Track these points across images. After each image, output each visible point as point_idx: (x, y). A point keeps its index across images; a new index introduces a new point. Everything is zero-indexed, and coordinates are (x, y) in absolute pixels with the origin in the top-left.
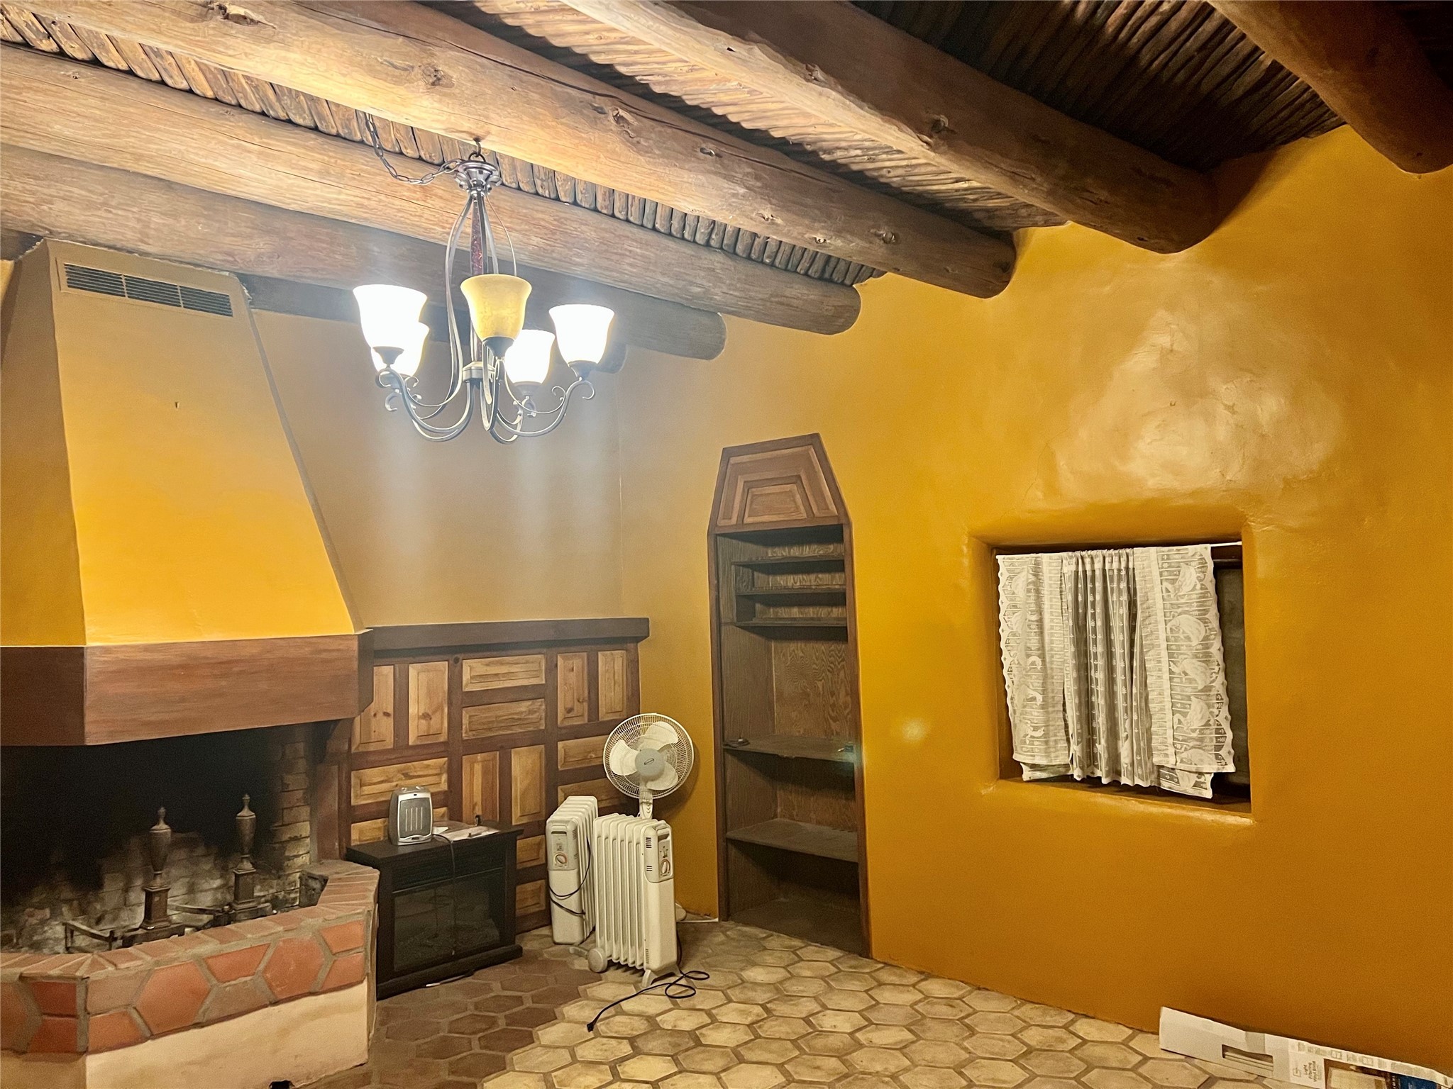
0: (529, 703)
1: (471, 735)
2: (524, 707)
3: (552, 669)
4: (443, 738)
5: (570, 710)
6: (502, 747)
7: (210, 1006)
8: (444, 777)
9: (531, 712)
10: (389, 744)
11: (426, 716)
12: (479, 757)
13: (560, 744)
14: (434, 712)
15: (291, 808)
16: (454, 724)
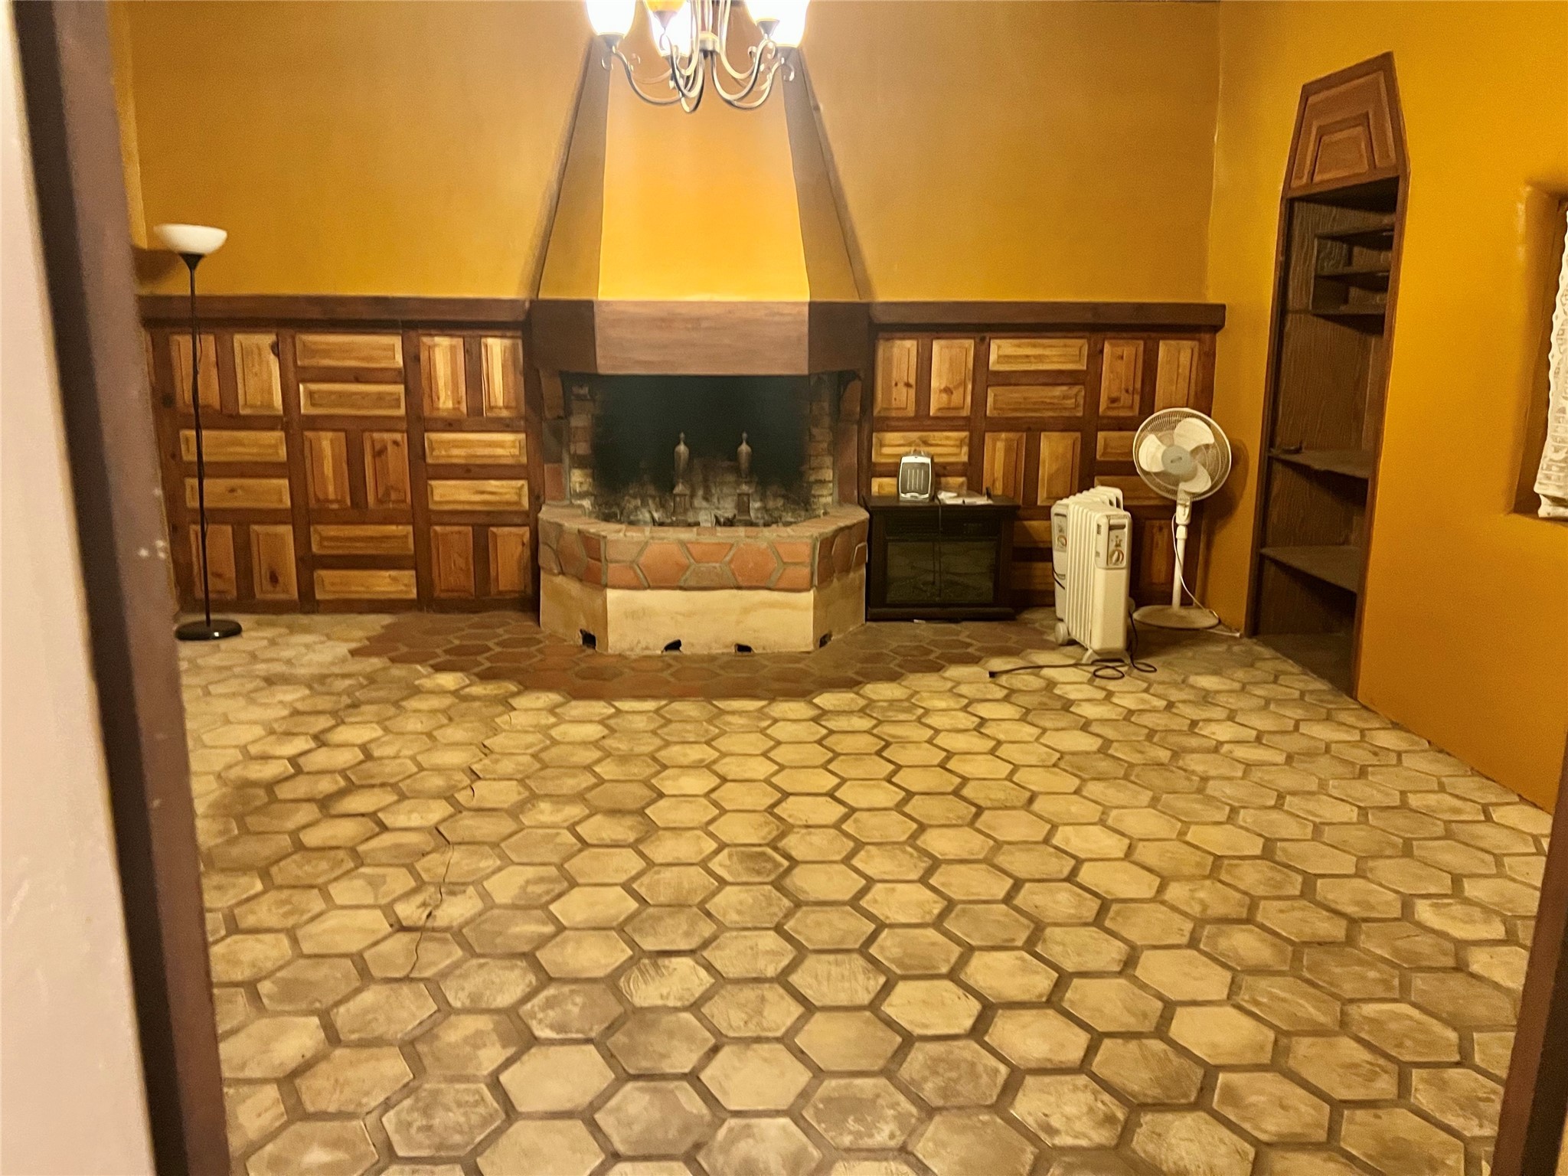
0: (1065, 388)
1: (995, 414)
2: (1058, 391)
3: (1096, 355)
4: (966, 412)
5: (1113, 400)
6: (1031, 429)
7: (689, 578)
8: (965, 449)
9: (1065, 397)
10: (911, 412)
11: (948, 391)
12: (1003, 435)
13: (1101, 435)
14: (957, 387)
15: (817, 456)
16: (979, 401)
